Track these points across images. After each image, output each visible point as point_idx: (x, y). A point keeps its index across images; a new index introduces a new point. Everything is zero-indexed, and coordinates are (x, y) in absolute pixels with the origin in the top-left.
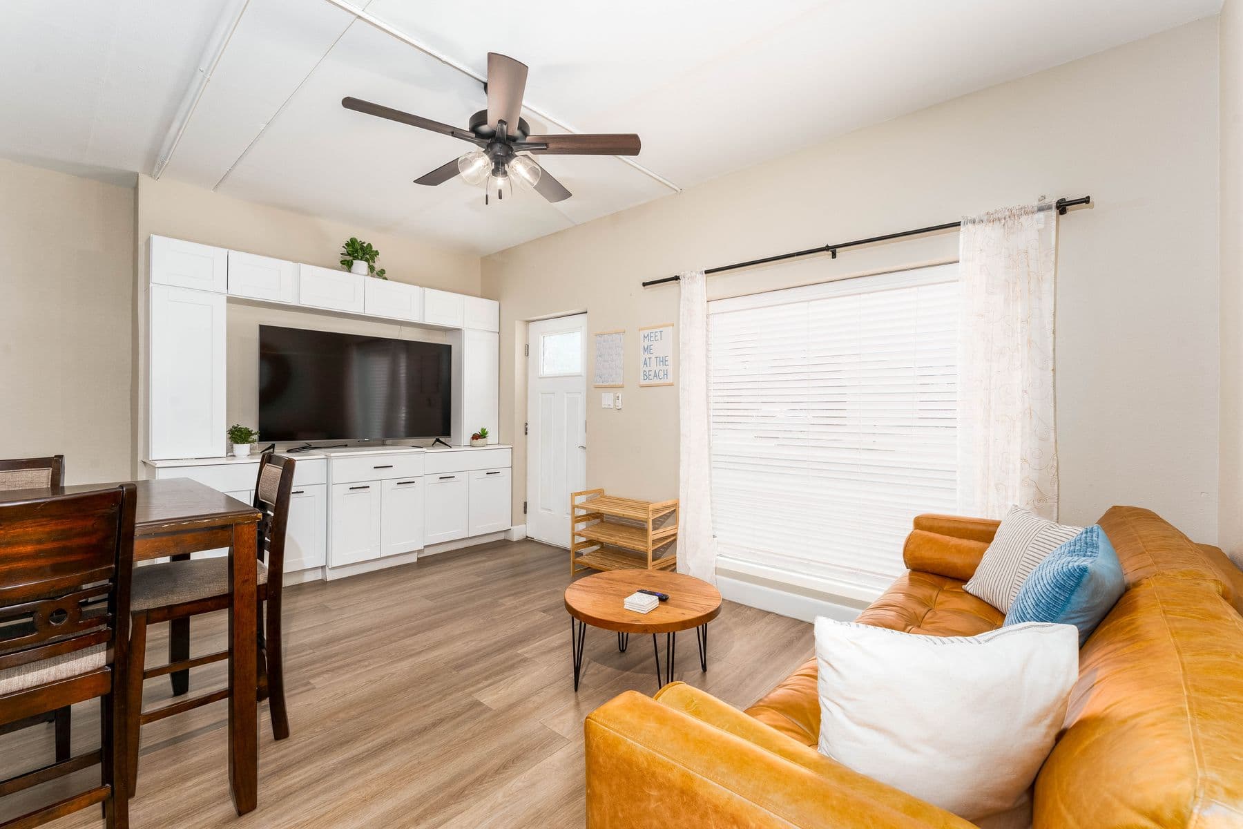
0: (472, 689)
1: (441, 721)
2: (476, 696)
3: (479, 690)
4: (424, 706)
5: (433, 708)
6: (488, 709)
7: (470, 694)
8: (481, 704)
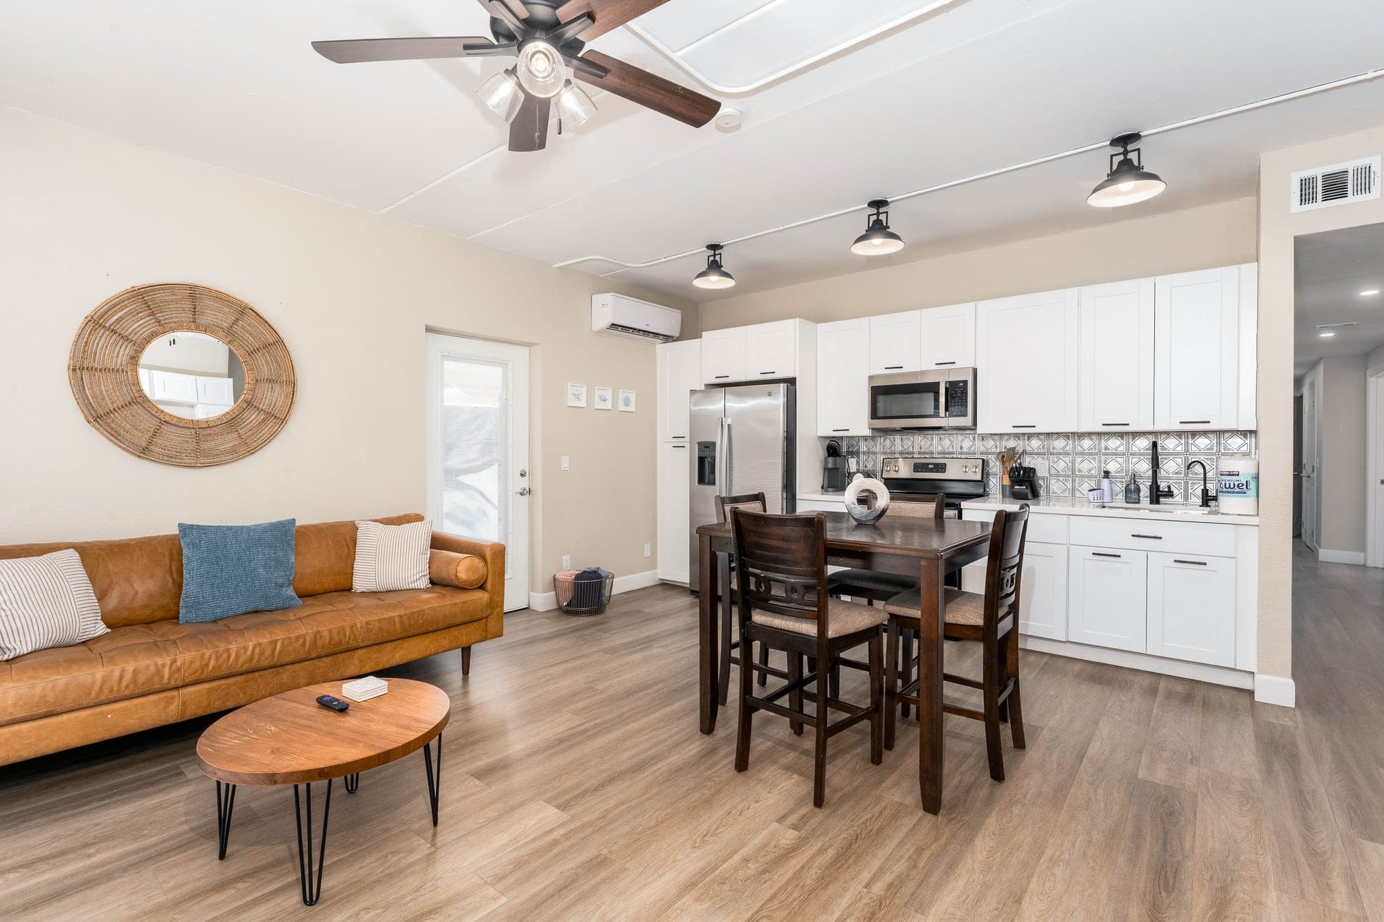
0: (572, 826)
1: (596, 789)
2: (565, 816)
3: (563, 824)
4: (623, 803)
5: (612, 802)
6: (549, 801)
7: (573, 819)
8: (558, 807)
